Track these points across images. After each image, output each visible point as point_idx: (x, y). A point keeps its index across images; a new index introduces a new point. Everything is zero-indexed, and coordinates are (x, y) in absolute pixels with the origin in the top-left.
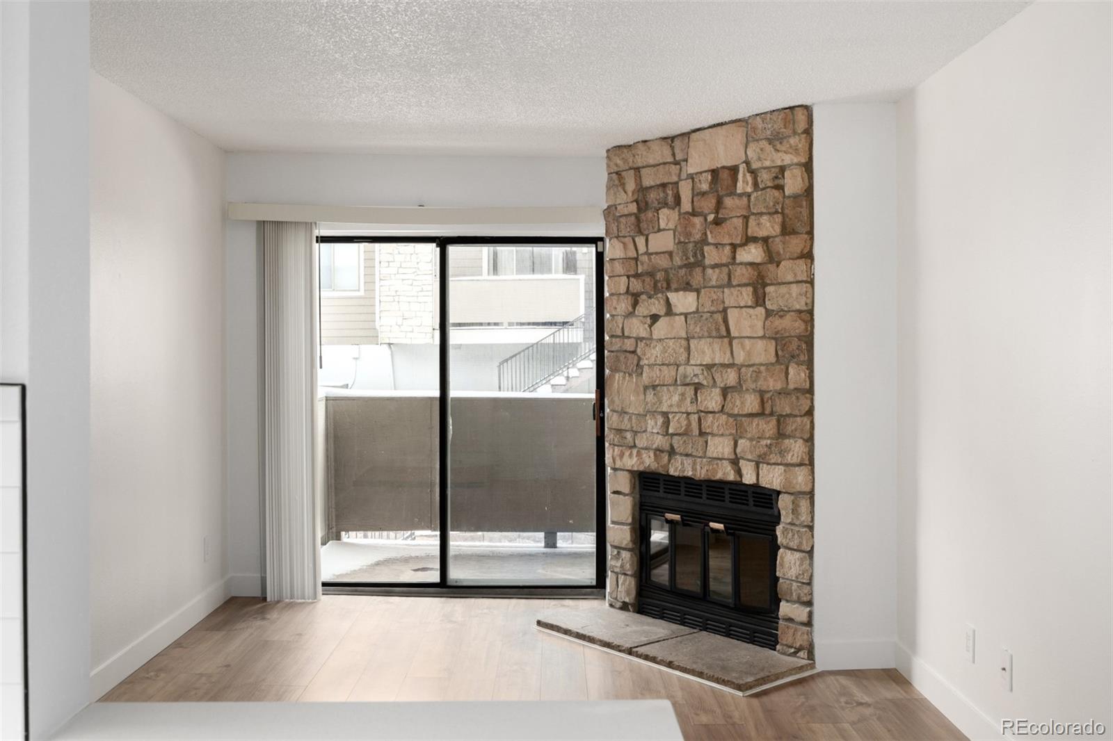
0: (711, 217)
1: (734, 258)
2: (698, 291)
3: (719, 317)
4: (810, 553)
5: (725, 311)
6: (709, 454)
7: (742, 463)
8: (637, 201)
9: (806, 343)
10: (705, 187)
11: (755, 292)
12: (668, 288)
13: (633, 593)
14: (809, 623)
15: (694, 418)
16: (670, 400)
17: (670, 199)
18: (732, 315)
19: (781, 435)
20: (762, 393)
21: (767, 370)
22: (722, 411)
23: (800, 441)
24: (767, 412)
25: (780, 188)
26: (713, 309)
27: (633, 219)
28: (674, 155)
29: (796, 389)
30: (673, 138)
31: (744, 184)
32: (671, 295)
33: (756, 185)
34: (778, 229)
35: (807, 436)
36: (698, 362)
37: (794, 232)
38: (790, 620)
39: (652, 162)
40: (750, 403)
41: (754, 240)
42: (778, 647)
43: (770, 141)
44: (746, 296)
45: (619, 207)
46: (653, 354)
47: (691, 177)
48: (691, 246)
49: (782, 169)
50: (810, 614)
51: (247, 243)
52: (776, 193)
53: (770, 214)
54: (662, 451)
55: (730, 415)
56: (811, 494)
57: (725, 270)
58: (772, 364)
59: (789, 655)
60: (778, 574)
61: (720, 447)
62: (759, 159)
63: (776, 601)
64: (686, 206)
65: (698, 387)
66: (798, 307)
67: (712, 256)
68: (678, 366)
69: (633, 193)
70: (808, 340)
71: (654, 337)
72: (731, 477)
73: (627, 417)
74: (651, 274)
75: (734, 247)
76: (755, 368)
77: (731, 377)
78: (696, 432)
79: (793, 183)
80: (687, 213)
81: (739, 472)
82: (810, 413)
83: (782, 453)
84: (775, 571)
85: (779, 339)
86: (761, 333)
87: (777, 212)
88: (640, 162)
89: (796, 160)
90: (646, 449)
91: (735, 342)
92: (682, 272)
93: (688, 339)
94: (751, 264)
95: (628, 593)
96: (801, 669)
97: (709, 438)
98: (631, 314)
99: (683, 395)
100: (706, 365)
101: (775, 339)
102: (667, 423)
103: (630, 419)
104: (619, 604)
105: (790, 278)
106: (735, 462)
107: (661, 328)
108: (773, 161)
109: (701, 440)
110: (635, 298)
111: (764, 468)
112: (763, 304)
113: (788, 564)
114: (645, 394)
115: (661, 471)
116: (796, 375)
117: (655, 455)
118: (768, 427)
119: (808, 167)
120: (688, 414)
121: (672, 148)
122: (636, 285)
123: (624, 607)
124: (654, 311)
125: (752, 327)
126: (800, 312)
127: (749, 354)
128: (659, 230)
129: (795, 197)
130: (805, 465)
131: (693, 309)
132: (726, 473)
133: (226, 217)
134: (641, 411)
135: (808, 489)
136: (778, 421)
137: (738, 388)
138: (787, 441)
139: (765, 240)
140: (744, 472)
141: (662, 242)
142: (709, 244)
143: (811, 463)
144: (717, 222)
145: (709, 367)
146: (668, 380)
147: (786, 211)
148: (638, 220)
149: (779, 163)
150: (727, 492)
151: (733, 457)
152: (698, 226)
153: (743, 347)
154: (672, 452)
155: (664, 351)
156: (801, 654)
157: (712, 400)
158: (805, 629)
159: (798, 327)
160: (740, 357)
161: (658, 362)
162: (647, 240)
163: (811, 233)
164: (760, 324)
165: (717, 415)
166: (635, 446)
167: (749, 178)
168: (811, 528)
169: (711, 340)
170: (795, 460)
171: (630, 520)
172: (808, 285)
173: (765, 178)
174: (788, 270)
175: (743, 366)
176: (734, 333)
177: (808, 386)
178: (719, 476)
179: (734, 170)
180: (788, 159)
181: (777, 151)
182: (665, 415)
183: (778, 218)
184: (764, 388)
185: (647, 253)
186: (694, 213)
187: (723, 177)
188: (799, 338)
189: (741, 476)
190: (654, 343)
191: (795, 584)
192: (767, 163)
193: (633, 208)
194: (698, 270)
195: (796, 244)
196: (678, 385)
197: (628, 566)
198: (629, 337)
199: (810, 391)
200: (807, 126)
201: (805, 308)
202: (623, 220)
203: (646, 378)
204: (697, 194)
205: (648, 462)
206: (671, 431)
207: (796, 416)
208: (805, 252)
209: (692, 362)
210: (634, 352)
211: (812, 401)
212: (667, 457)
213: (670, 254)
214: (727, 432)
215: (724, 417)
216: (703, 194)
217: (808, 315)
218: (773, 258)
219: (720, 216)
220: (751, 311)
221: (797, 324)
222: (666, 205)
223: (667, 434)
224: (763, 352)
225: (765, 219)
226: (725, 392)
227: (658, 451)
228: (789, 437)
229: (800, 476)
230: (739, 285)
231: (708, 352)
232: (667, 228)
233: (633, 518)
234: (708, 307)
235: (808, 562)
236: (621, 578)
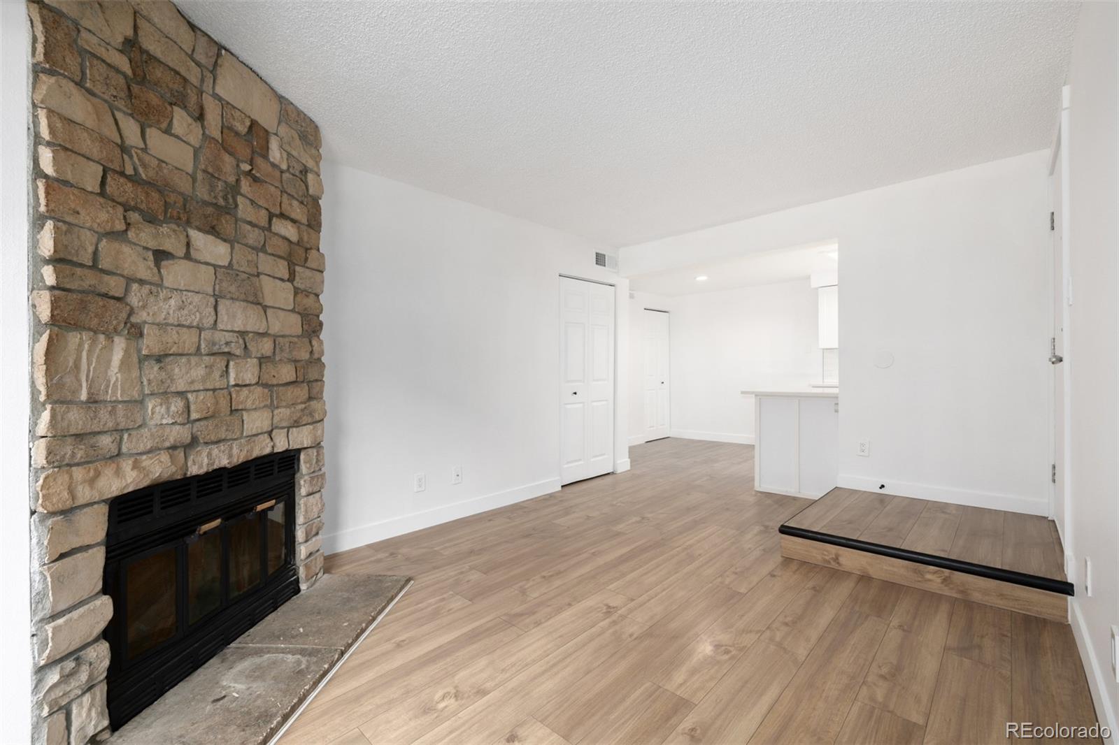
0: (245, 167)
1: (271, 226)
2: (230, 244)
5: (258, 276)
8: (130, 58)
10: (239, 127)
11: (288, 267)
12: (188, 223)
17: (190, 105)
19: (310, 398)
20: (295, 362)
22: (258, 383)
23: (322, 401)
24: (300, 379)
25: (305, 183)
26: (247, 270)
27: (122, 80)
32: (195, 235)
33: (286, 165)
34: (304, 218)
36: (229, 328)
39: (158, 23)
40: (285, 372)
41: (289, 218)
42: (301, 588)
43: (300, 137)
44: (282, 268)
46: (161, 308)
47: (220, 100)
48: (220, 184)
49: (305, 168)
52: (304, 187)
53: (298, 201)
54: (177, 448)
55: (263, 386)
57: (261, 233)
58: (300, 336)
61: (256, 421)
62: (289, 145)
64: (212, 131)
65: (228, 357)
66: (319, 291)
67: (245, 210)
68: (200, 329)
71: (166, 283)
72: (266, 450)
74: (160, 189)
75: (270, 213)
77: (266, 347)
78: (226, 411)
80: (215, 141)
81: (273, 443)
83: (311, 413)
85: (304, 315)
86: (290, 307)
87: (302, 203)
89: (315, 170)
91: (270, 311)
92: (208, 211)
93: (216, 298)
94: (286, 239)
97: (245, 413)
99: (210, 367)
100: (237, 332)
101: (300, 314)
102: (188, 407)
103: (113, 412)
106: (271, 434)
107: (175, 273)
108: (299, 156)
109: (235, 420)
111: (293, 432)
112: (293, 281)
113: (311, 508)
114: (140, 368)
116: (319, 347)
118: (301, 392)
120: (214, 391)
121: (193, 40)
124: (163, 246)
125: (284, 299)
126: (315, 295)
127: (281, 325)
128: (168, 132)
129: (314, 199)
131: (226, 263)
132: (264, 447)
134: (135, 395)
136: (308, 387)
137: (273, 357)
138: (312, 403)
139: (297, 223)
140: (277, 441)
141: (173, 152)
142: (243, 195)
144: (251, 177)
145: (243, 334)
146: (189, 346)
149: (305, 162)
151: (271, 429)
152: (230, 166)
153: (277, 317)
154: (190, 445)
155: (183, 306)
157: (247, 372)
158: (320, 553)
159: (318, 308)
160: (276, 327)
161: (171, 321)
162: (143, 132)
164: (293, 298)
165: (252, 388)
166: (121, 454)
169: (245, 304)
173: (295, 166)
175: (276, 335)
176: (268, 302)
178: (256, 454)
179: (265, 133)
180: (310, 164)
181: (304, 149)
182: (183, 395)
183: (304, 210)
184: (298, 357)
185: (144, 151)
186: (222, 147)
187: (259, 133)
189: (274, 446)
190: (165, 293)
192: (296, 155)
193: (122, 63)
196: (201, 355)
198: (111, 273)
204: (228, 127)
206: (194, 416)
209: (220, 326)
210: (121, 300)
212: (182, 454)
213: (190, 177)
214: (262, 405)
215: (259, 388)
216: (234, 134)
218: (301, 242)
219: (254, 172)
220: (283, 284)
222: (184, 106)
223: (189, 421)
224: (293, 325)
225: (295, 203)
226: (262, 360)
227: (174, 449)
228: (314, 398)
230: (273, 255)
231: (240, 317)
232: (184, 139)
234: (243, 266)
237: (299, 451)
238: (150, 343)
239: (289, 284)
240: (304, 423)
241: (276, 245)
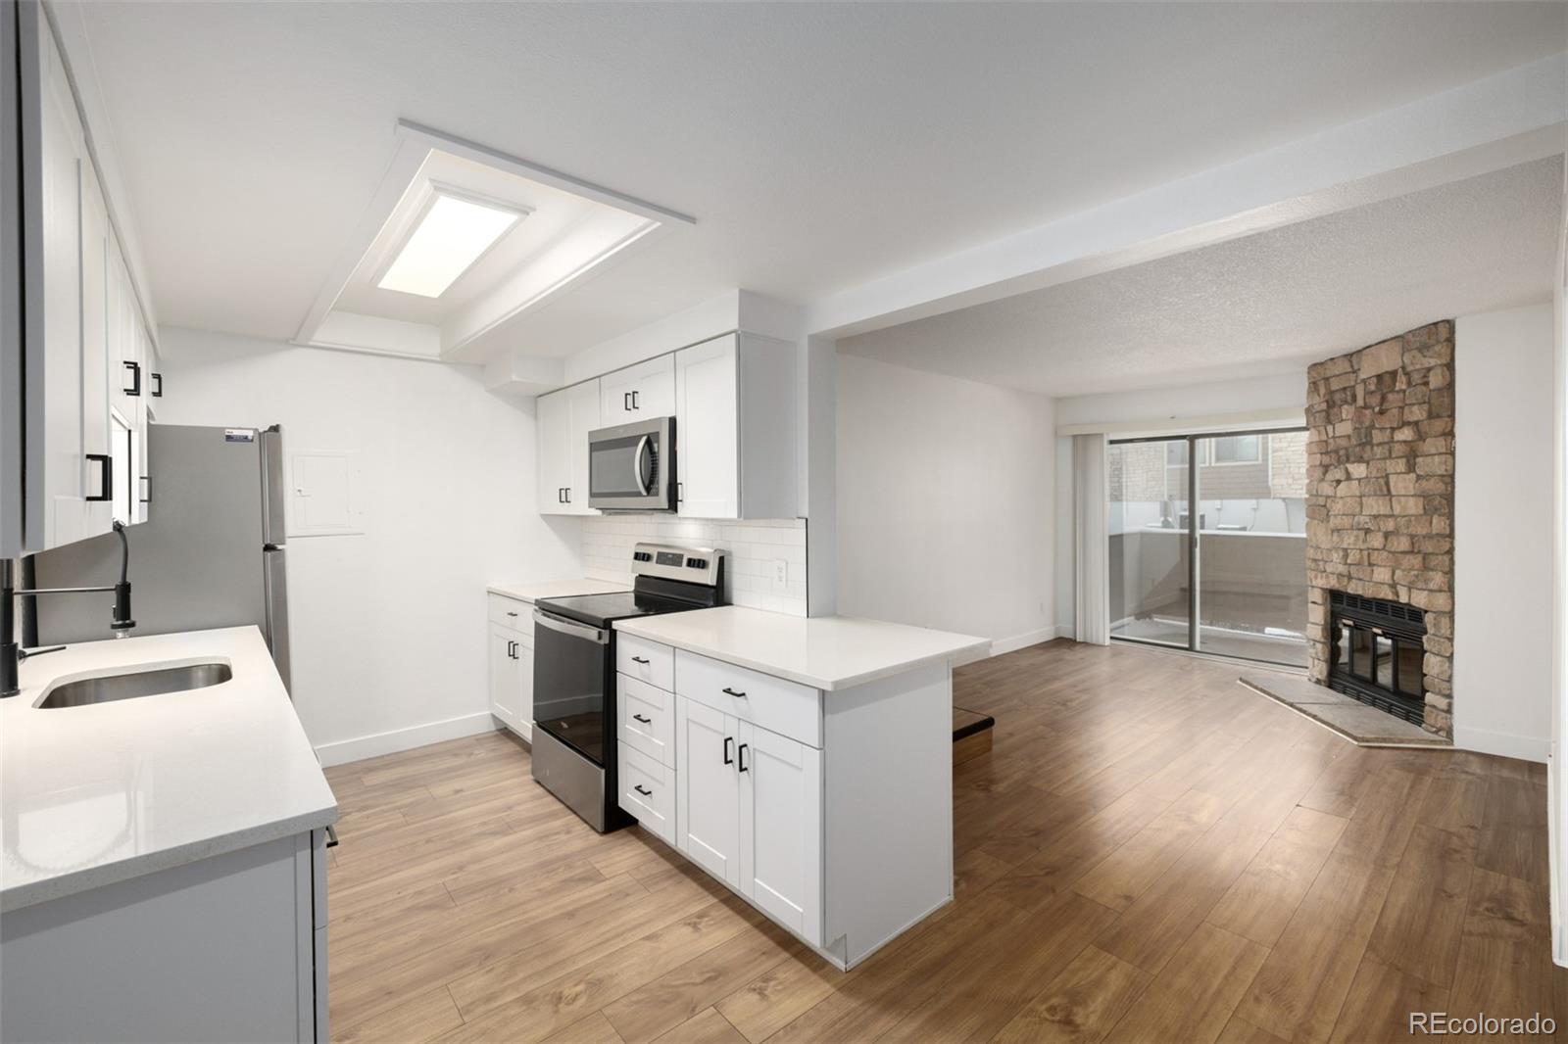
0: (1377, 409)
1: (1393, 438)
2: (1368, 463)
3: (1382, 481)
4: (1451, 658)
5: (1387, 476)
6: (1374, 579)
7: (1398, 587)
8: (1327, 401)
9: (1446, 499)
10: (1373, 388)
11: (1408, 461)
12: (1348, 461)
13: (1325, 673)
14: (1449, 711)
15: (1365, 553)
16: (1349, 540)
17: (1349, 398)
18: (1392, 479)
19: (1426, 568)
20: (1412, 537)
21: (1416, 520)
22: (1384, 549)
23: (1440, 574)
24: (1416, 550)
25: (1426, 384)
26: (1379, 475)
27: (1324, 413)
28: (1352, 366)
29: (1437, 534)
30: (1351, 355)
31: (1401, 384)
32: (1348, 465)
33: (1409, 383)
34: (1425, 415)
35: (1447, 569)
36: (1368, 514)
37: (1439, 416)
38: (1434, 707)
39: (1337, 373)
40: (1403, 544)
41: (1409, 424)
42: (1423, 725)
43: (1420, 350)
44: (1401, 465)
45: (1315, 407)
46: (1337, 507)
47: (1364, 381)
48: (1363, 431)
49: (1429, 370)
50: (1450, 705)
51: (1067, 448)
52: (1424, 388)
53: (1420, 404)
54: (1344, 576)
55: (1390, 552)
56: (1451, 614)
57: (1387, 447)
58: (1421, 515)
59: (1433, 732)
60: (1424, 671)
61: (1382, 574)
62: (1412, 364)
63: (1424, 691)
64: (1360, 402)
65: (1368, 531)
66: (1439, 472)
67: (1378, 437)
68: (1354, 516)
69: (1324, 396)
70: (1449, 498)
71: (1338, 495)
72: (1390, 597)
73: (1319, 551)
74: (1336, 452)
75: (1393, 429)
76: (1407, 518)
77: (1390, 525)
78: (1366, 563)
79: (1436, 380)
80: (1361, 407)
81: (1397, 594)
82: (1451, 552)
83: (1426, 581)
84: (1422, 668)
85: (1425, 496)
86: (1412, 493)
87: (1425, 403)
88: (1329, 374)
89: (1439, 362)
90: (1333, 574)
91: (1393, 499)
92: (1357, 449)
93: (1361, 497)
94: (1405, 442)
95: (1321, 674)
96: (1441, 742)
97: (1375, 568)
98: (1323, 480)
99: (1357, 536)
100: (1374, 516)
101: (1424, 497)
102: (1346, 556)
103: (1322, 552)
104: (1314, 680)
105: (1433, 451)
106: (1393, 586)
107: (1343, 489)
108: (1422, 364)
109: (1369, 569)
110: (1326, 468)
111: (1415, 592)
112: (1414, 471)
113: (1432, 664)
114: (1332, 535)
115: (1342, 589)
116: (1438, 524)
117: (1338, 578)
118: (1416, 561)
119: (1450, 366)
120: (1361, 550)
121: (1351, 362)
122: (1326, 460)
123: (1318, 682)
124: (1338, 477)
125: (1406, 488)
126: (1443, 476)
127: (1404, 508)
128: (1342, 420)
129: (1439, 390)
130: (1445, 591)
131: (1364, 475)
132: (1386, 594)
133: (1057, 433)
134: (1329, 546)
135: (1447, 609)
136: (1424, 559)
137: (1396, 532)
138: (1431, 573)
139: (1416, 423)
140: (1400, 594)
141: (1344, 428)
142: (1376, 428)
143: (1451, 590)
144: (1382, 412)
145: (1376, 517)
146: (1347, 526)
147: (1432, 401)
148: (1328, 414)
149: (1427, 365)
150: (1389, 607)
151: (1391, 582)
152: (1369, 416)
153: (1399, 502)
154: (1350, 578)
155: (1345, 505)
156: (1441, 733)
157: (1377, 541)
158: (1444, 715)
159: (1440, 487)
160: (1397, 510)
161: (1340, 513)
162: (1334, 428)
163: (1452, 416)
164: (1412, 486)
165: (1381, 552)
166: (1325, 571)
167: (1404, 379)
168: (1451, 640)
169: (1378, 497)
170: (1436, 587)
171: (1323, 622)
172: (1449, 456)
173: (1416, 378)
174: (1431, 445)
175: (1399, 516)
176: (1394, 492)
177: (1448, 531)
178: (1381, 596)
179: (1393, 374)
180: (1433, 362)
181: (1425, 356)
182: (1345, 550)
183: (1426, 407)
184: (1414, 533)
185: (1334, 437)
186: (1366, 407)
187: (1385, 381)
188: (1441, 496)
189: (1398, 597)
190: (1337, 500)
191: (1436, 680)
192: (1418, 367)
193: (1324, 406)
194: (1368, 448)
195: (1439, 425)
196: (1354, 530)
197: (1320, 655)
198: (1321, 496)
199: (1451, 535)
200: (1448, 336)
201: (1445, 473)
202: (1317, 415)
203: (1331, 525)
204: (1368, 393)
205: (1333, 583)
206: (1349, 561)
207: (1437, 554)
208: (1447, 430)
209: (1364, 513)
210: (1325, 506)
211: (1452, 543)
212: (1346, 580)
213: (1349, 437)
214: (1388, 564)
215: (1386, 553)
216: (1372, 392)
217: (1449, 479)
218: (1421, 437)
219: (1384, 407)
220: (1406, 476)
221: (1438, 486)
222: (1346, 402)
223: (1346, 564)
224: (1414, 506)
225: (1415, 408)
226: (1387, 535)
227: (1340, 575)
228: (1432, 570)
229: (1441, 601)
230: (1397, 458)
231: (1376, 507)
232: (1347, 418)
233: (1325, 621)
234: (1374, 473)
235: (1447, 664)
236: (1316, 661)
237: (1426, 612)
238: (1334, 522)
239: (1413, 476)
240: (1420, 587)
241: (1398, 449)
